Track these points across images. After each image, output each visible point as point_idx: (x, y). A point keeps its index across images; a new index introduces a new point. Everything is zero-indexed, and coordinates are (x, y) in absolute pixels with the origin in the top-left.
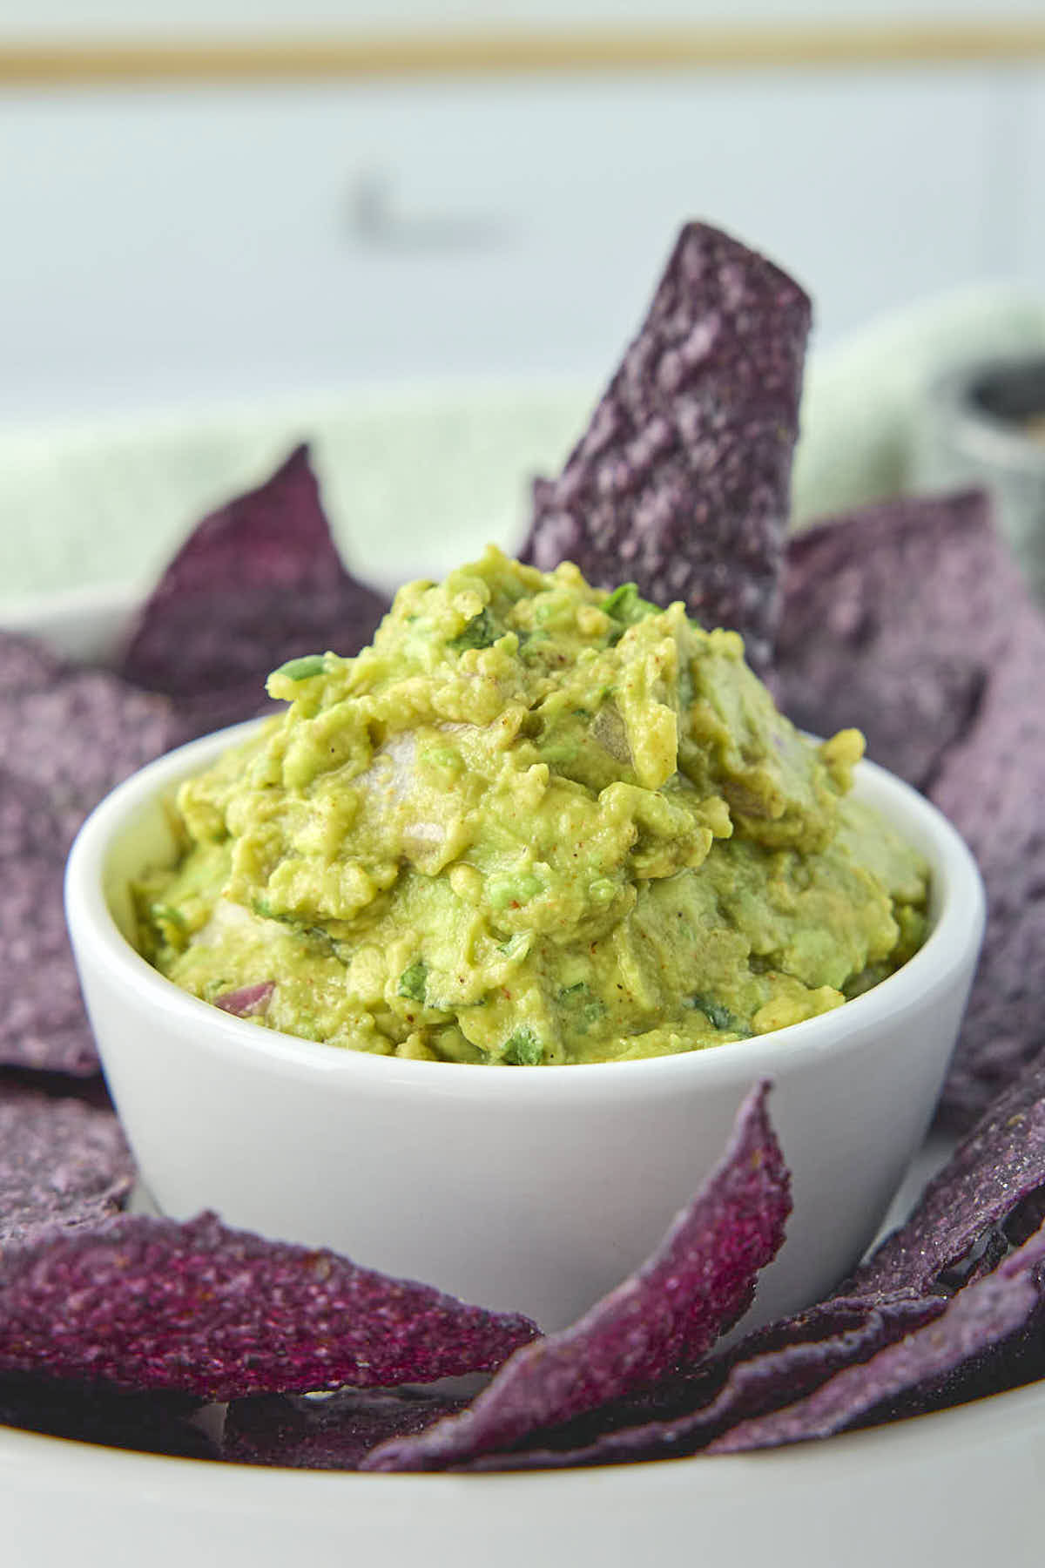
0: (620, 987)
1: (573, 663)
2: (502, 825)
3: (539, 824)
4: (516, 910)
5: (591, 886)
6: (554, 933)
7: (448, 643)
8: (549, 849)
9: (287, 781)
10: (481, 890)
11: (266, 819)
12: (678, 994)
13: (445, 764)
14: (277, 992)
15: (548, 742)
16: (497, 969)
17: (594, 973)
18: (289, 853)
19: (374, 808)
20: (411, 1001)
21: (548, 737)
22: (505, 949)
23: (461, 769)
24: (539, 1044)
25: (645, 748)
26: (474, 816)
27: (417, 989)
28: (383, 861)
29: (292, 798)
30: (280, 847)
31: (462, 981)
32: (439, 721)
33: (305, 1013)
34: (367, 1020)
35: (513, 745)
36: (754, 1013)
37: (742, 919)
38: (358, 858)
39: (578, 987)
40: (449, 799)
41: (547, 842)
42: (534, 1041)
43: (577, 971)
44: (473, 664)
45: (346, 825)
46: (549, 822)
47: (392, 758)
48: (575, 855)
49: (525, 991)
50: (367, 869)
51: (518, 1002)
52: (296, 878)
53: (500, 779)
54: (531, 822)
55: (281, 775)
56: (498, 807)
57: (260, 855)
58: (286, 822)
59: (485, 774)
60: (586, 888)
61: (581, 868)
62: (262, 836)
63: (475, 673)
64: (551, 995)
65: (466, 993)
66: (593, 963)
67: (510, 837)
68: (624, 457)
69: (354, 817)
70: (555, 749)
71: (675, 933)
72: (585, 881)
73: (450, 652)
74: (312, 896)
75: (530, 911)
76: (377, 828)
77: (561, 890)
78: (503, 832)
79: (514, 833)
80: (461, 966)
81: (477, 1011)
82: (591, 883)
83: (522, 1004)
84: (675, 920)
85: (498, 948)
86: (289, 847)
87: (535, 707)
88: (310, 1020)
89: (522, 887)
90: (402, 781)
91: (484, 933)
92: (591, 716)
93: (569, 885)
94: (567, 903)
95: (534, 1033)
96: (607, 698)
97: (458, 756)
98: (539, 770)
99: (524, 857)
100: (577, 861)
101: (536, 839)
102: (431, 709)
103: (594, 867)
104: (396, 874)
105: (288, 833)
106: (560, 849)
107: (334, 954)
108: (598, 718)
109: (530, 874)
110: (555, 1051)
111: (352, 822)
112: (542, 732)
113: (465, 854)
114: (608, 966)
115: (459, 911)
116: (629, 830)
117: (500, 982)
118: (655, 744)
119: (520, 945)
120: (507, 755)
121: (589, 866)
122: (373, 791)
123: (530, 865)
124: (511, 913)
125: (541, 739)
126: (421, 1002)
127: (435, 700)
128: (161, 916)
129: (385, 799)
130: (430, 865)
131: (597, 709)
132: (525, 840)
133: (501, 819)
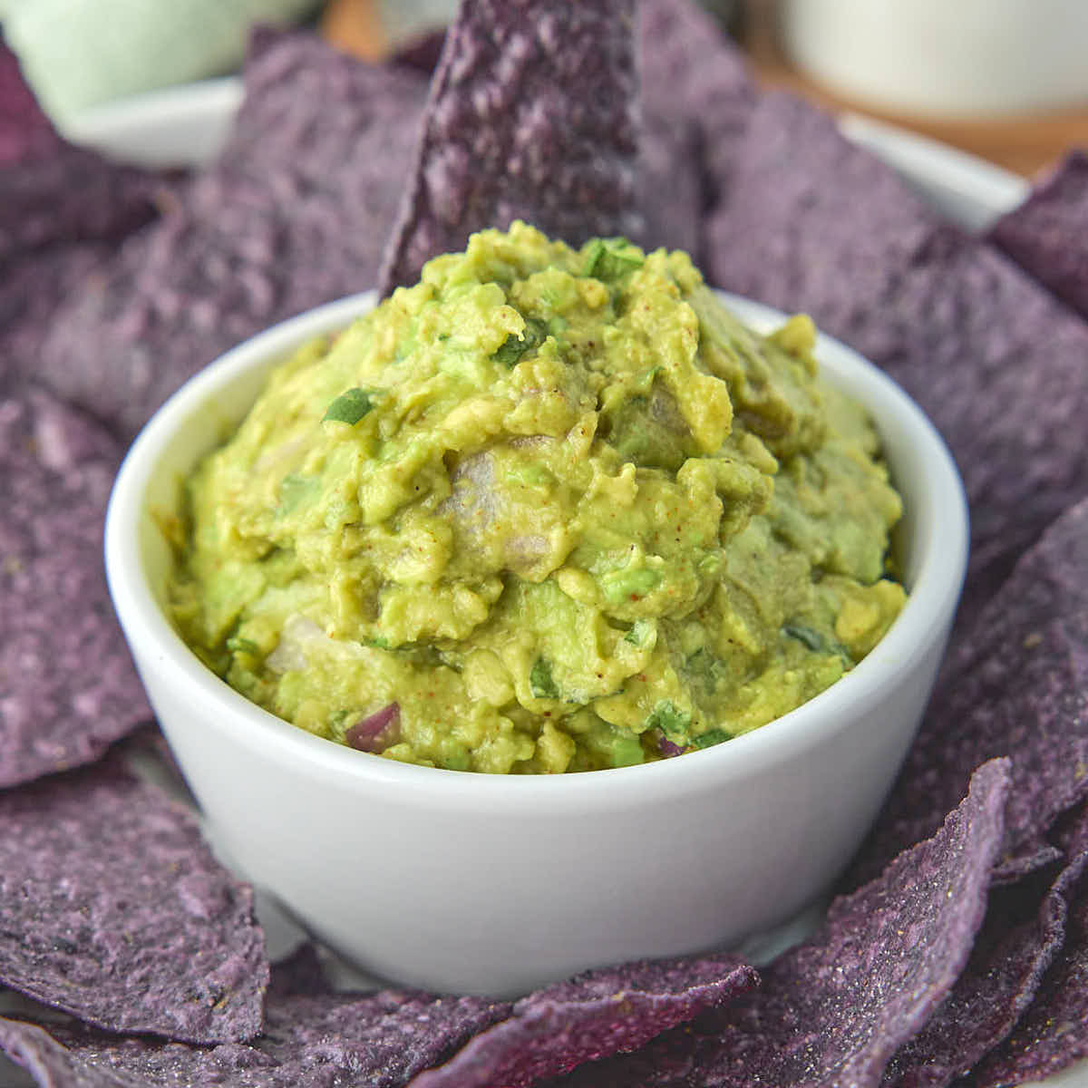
0: (731, 641)
1: (602, 347)
2: (604, 527)
3: (639, 519)
4: (638, 602)
5: (701, 565)
6: (673, 613)
7: (491, 357)
8: (651, 539)
9: (367, 520)
10: (598, 591)
11: (352, 556)
12: (773, 630)
13: (537, 482)
14: (404, 714)
15: (622, 436)
16: (630, 658)
17: (707, 634)
18: (385, 584)
19: (467, 531)
20: (548, 700)
21: (619, 432)
22: (632, 638)
23: (553, 485)
24: (687, 717)
25: (707, 420)
26: (576, 524)
27: (549, 687)
28: (487, 578)
29: (375, 534)
30: (374, 581)
31: (600, 676)
32: (511, 438)
33: (442, 727)
34: (506, 724)
35: (593, 450)
36: (833, 624)
37: (797, 537)
38: (463, 580)
39: (699, 652)
40: (544, 512)
41: (649, 533)
42: (680, 715)
43: (695, 637)
44: (530, 376)
45: (448, 555)
46: (646, 516)
47: (472, 480)
48: (678, 540)
49: (662, 672)
50: (474, 588)
51: (657, 684)
52: (408, 613)
53: (593, 487)
54: (630, 518)
55: (361, 514)
56: (597, 510)
57: (359, 593)
58: (375, 556)
59: (577, 483)
60: (696, 567)
61: (688, 550)
62: (356, 575)
63: (538, 389)
64: (681, 668)
65: (606, 686)
66: (704, 626)
67: (616, 538)
68: (492, 78)
69: (454, 545)
70: (630, 442)
71: (758, 575)
72: (693, 562)
73: (497, 366)
74: (430, 626)
75: (652, 601)
76: (476, 550)
77: (676, 576)
78: (609, 534)
79: (616, 531)
80: (595, 662)
81: (619, 699)
82: (700, 561)
83: (661, 684)
84: (753, 563)
85: (626, 639)
86: (383, 579)
87: (598, 408)
88: (448, 734)
89: (642, 581)
90: (486, 500)
91: (607, 628)
92: (647, 400)
93: (682, 570)
94: (685, 586)
95: (678, 708)
96: (659, 379)
97: (544, 471)
98: (629, 470)
99: (636, 555)
100: (682, 545)
101: (639, 534)
102: (503, 430)
103: (698, 546)
104: (503, 587)
105: (380, 566)
106: (662, 537)
107: (441, 663)
108: (654, 399)
109: (645, 568)
110: (698, 719)
111: (454, 550)
112: (612, 428)
113: (571, 559)
114: (717, 625)
115: (572, 608)
116: (718, 503)
117: (637, 670)
118: (714, 415)
119: (647, 633)
120: (593, 462)
121: (693, 547)
122: (462, 515)
123: (643, 559)
124: (632, 607)
125: (613, 435)
126: (556, 697)
127: (506, 421)
128: (235, 649)
129: (476, 520)
130: (538, 573)
131: (652, 393)
132: (629, 535)
133: (603, 521)
